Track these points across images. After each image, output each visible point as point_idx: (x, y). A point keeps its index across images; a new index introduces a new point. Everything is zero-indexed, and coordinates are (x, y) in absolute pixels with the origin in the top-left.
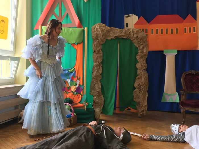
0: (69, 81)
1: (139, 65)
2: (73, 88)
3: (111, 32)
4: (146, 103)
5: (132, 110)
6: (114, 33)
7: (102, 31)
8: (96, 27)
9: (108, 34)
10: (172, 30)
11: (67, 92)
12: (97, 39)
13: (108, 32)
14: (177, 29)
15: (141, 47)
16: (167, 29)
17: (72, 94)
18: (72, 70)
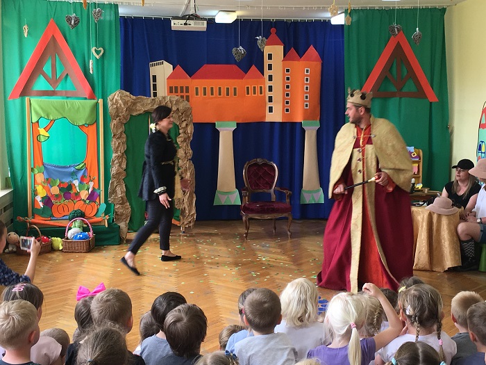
0: (76, 183)
1: (181, 153)
2: (84, 195)
3: (138, 105)
6: (143, 105)
7: (125, 103)
8: (116, 97)
9: (134, 107)
10: (228, 89)
11: (75, 201)
12: (118, 116)
13: (134, 104)
14: (235, 89)
15: (184, 125)
16: (220, 88)
17: (82, 202)
18: (81, 166)
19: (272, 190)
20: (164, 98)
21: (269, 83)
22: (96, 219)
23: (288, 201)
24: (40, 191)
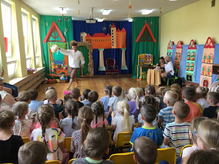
0: (62, 65)
1: (89, 57)
2: (64, 68)
4: (93, 72)
5: (88, 75)
6: (79, 44)
10: (101, 40)
11: (62, 70)
14: (103, 40)
15: (90, 49)
16: (99, 40)
17: (64, 70)
18: (63, 60)
19: (114, 66)
20: (85, 42)
21: (112, 38)
22: (68, 74)
23: (118, 69)
24: (52, 67)
